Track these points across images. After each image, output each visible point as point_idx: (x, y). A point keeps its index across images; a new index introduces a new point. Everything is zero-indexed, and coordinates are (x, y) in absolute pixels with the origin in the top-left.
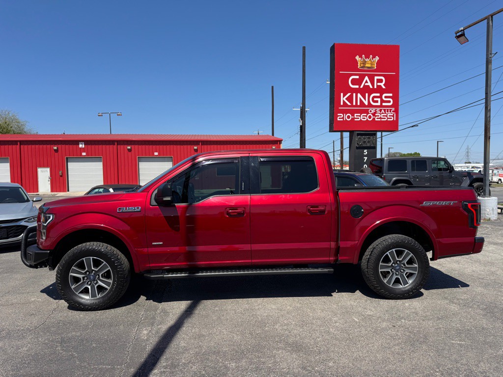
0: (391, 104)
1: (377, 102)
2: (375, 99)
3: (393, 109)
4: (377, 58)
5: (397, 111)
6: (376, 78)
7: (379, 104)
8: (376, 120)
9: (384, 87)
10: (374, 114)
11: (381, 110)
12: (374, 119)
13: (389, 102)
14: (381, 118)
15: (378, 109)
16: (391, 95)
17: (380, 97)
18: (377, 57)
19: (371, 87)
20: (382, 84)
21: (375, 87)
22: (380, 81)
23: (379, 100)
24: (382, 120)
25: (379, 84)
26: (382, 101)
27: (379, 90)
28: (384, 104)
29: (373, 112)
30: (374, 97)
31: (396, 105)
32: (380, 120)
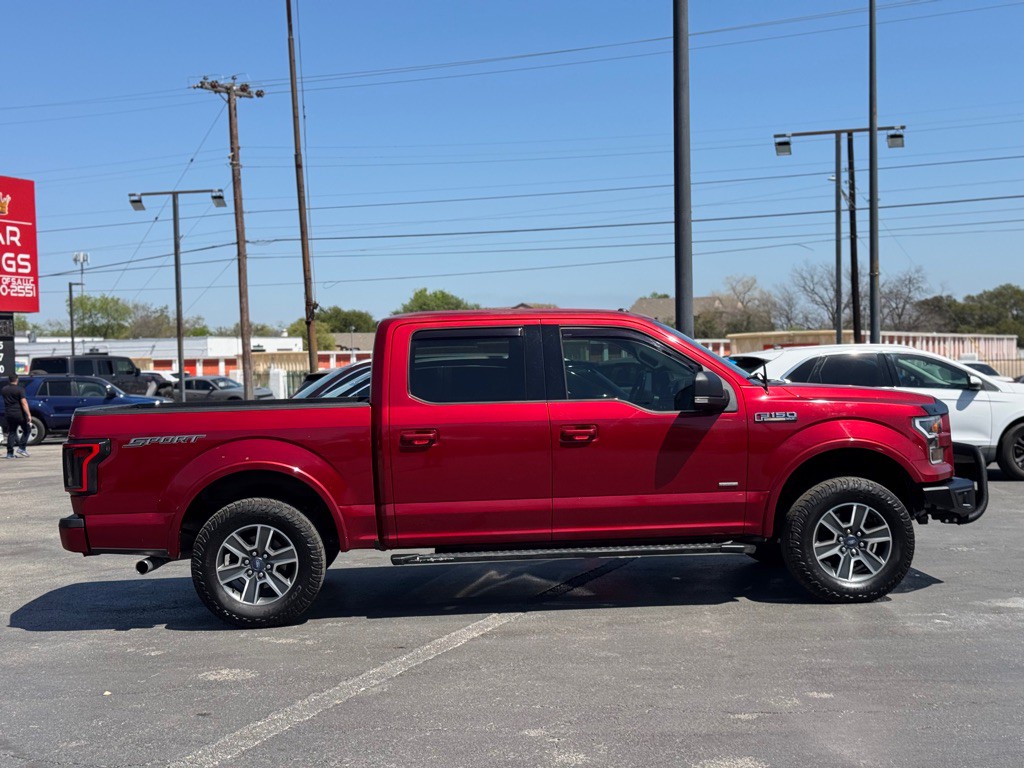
0: (27, 271)
1: (10, 266)
2: (9, 262)
3: (32, 279)
4: (8, 198)
5: (36, 282)
6: (9, 228)
7: (13, 270)
8: (12, 295)
9: (19, 244)
10: (9, 285)
11: (17, 280)
12: (9, 293)
13: (26, 267)
14: (17, 292)
15: (14, 278)
16: (27, 256)
17: (15, 259)
18: (8, 196)
19: (3, 243)
20: (16, 239)
21: (8, 243)
22: (13, 234)
23: (13, 263)
24: (20, 295)
25: (13, 239)
26: (18, 266)
27: (12, 248)
28: (21, 271)
29: (7, 282)
30: (8, 259)
31: (34, 273)
32: (15, 295)
